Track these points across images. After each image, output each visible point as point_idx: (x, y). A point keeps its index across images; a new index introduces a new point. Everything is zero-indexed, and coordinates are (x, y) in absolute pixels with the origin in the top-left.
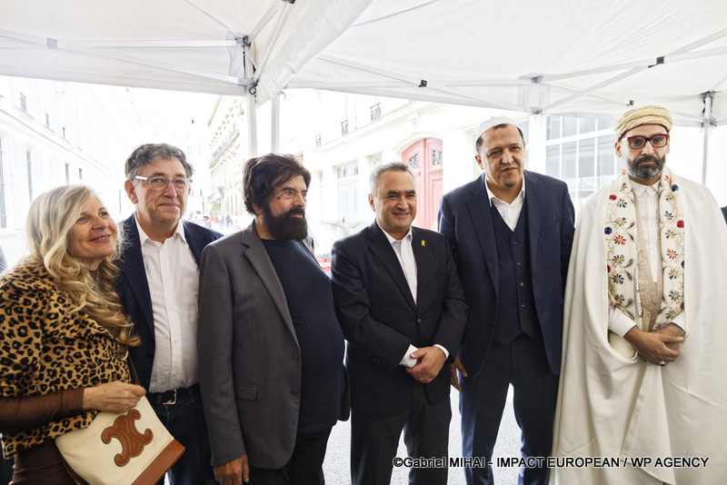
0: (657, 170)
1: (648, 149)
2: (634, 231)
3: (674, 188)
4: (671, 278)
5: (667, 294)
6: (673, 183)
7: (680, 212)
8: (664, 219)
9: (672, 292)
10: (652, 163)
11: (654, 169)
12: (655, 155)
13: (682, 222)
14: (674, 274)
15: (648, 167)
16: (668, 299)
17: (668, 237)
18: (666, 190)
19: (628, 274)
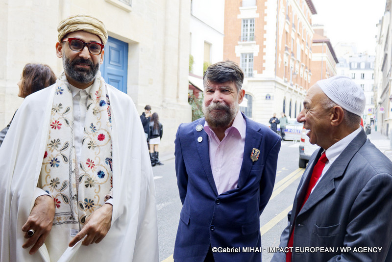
0: (91, 75)
1: (86, 53)
2: (69, 116)
8: (89, 130)
10: (88, 68)
11: (88, 73)
12: (91, 60)
13: (102, 135)
15: (83, 70)
17: (89, 147)
18: (94, 104)
19: (64, 157)
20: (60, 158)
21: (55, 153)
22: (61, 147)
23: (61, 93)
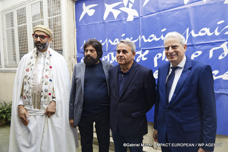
1: (38, 39)
2: (33, 67)
3: (50, 55)
4: (45, 84)
5: (43, 90)
6: (50, 54)
7: (51, 63)
8: (46, 65)
9: (45, 89)
13: (51, 66)
14: (46, 83)
16: (44, 92)
17: (46, 71)
18: (48, 56)
19: (28, 82)
20: (27, 83)
21: (25, 80)
22: (28, 78)
23: (32, 58)
